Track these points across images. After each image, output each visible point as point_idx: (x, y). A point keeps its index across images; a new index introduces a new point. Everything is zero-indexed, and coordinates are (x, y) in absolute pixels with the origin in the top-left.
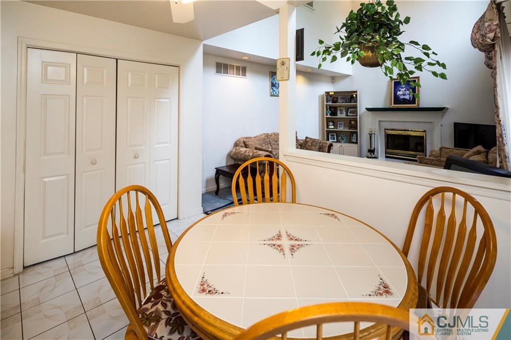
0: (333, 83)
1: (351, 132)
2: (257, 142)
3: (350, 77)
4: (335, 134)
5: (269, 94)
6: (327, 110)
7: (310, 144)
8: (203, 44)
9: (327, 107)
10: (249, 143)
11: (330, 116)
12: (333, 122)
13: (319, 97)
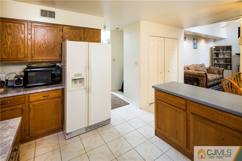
0: (214, 42)
1: (227, 64)
2: (193, 68)
3: (225, 39)
4: (218, 65)
5: (192, 48)
6: (214, 54)
7: (213, 69)
8: (184, 30)
9: (214, 53)
10: (190, 68)
11: (216, 57)
12: (216, 60)
13: (209, 48)
